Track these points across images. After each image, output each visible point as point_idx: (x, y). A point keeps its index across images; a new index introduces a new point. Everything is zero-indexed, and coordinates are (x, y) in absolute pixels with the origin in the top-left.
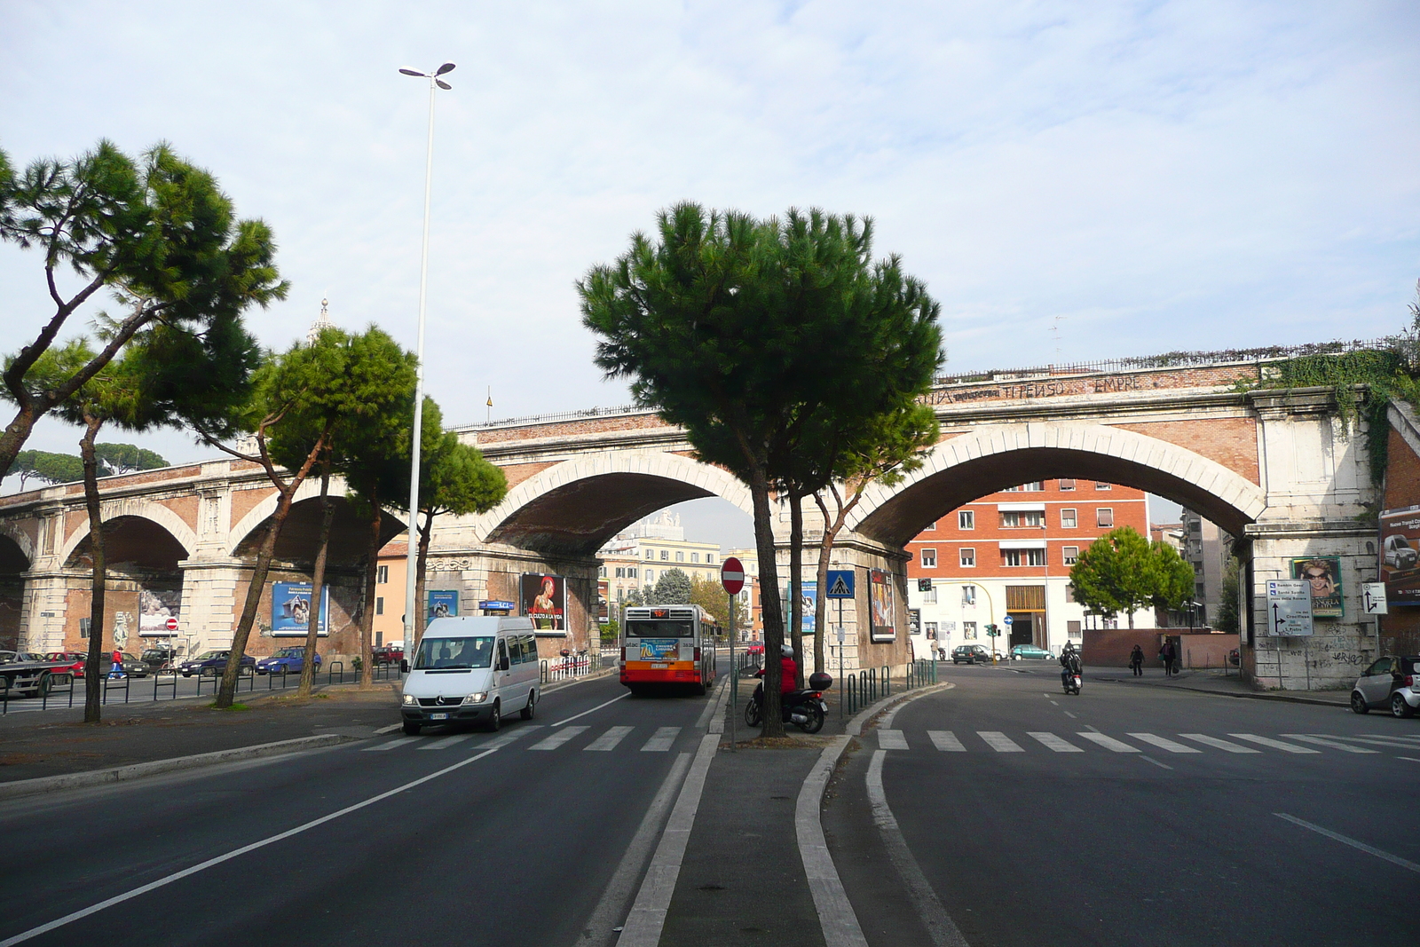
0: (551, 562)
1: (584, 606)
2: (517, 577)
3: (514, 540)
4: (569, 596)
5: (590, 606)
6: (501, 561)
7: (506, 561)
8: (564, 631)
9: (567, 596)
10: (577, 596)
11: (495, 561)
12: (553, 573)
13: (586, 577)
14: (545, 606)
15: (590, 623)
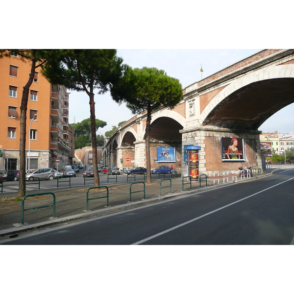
0: (236, 132)
1: (254, 149)
2: (219, 139)
3: (217, 124)
4: (245, 146)
5: (256, 149)
6: (211, 132)
7: (213, 132)
8: (244, 160)
9: (244, 146)
10: (250, 146)
11: (208, 132)
12: (237, 137)
13: (253, 138)
14: (233, 150)
15: (257, 156)
